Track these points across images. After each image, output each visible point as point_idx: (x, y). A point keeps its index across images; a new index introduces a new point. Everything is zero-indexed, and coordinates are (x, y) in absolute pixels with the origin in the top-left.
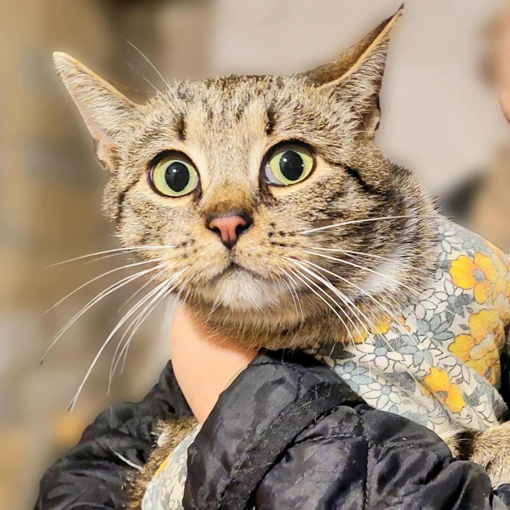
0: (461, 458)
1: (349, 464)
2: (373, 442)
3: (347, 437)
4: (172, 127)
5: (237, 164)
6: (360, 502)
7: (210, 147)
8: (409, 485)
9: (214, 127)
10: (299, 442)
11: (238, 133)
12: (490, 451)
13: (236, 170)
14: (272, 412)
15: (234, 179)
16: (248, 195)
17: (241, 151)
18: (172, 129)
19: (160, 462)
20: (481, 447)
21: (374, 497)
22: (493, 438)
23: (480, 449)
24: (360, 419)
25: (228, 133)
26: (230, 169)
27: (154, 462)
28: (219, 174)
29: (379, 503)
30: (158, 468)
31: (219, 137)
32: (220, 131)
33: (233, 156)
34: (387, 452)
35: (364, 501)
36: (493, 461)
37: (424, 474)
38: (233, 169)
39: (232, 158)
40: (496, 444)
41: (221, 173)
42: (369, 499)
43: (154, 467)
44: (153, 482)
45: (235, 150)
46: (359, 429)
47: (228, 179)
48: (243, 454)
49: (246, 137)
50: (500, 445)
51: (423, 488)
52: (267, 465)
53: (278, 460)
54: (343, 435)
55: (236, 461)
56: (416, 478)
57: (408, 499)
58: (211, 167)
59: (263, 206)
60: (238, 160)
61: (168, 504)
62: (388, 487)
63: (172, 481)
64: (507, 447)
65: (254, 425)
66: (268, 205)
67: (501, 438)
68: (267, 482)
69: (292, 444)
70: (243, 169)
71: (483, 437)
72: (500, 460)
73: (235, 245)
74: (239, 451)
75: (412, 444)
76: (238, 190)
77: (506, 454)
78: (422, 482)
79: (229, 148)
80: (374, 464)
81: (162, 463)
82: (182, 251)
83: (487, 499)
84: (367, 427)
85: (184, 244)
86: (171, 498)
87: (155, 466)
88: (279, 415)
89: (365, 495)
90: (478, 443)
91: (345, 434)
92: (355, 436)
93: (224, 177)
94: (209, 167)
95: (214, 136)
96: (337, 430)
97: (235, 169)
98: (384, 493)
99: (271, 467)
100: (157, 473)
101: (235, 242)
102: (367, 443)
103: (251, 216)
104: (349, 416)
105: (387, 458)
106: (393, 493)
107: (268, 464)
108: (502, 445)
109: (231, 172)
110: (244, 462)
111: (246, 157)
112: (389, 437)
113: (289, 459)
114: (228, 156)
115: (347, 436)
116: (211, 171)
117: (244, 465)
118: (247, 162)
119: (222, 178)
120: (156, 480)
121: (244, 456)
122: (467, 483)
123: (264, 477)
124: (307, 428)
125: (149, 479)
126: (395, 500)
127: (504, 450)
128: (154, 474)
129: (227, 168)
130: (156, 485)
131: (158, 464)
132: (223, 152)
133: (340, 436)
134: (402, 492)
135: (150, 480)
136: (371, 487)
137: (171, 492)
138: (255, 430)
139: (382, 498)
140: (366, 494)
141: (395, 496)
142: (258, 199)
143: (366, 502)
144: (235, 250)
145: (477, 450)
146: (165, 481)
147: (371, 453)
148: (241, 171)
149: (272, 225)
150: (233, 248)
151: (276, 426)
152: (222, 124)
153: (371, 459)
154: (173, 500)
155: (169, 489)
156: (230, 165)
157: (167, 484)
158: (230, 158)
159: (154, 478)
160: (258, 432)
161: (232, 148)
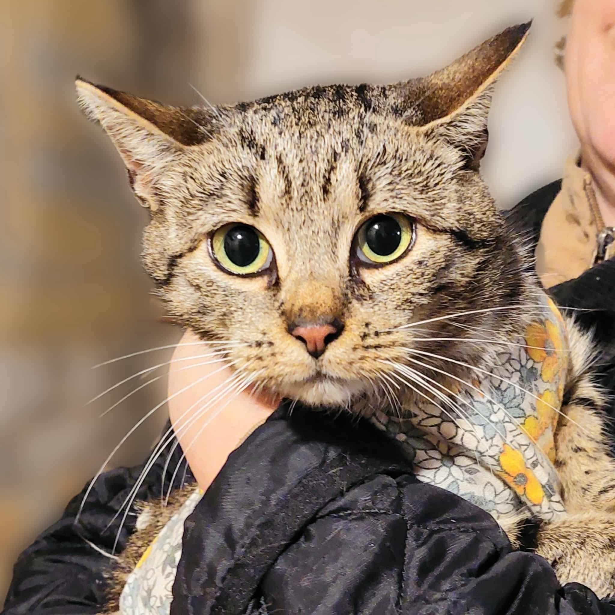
0: (522, 549)
1: (382, 546)
2: (414, 521)
3: (382, 513)
4: (241, 197)
5: (324, 251)
6: (393, 595)
7: (288, 230)
8: (456, 578)
9: (293, 205)
10: (322, 517)
11: (326, 213)
12: (557, 546)
13: (323, 259)
14: (291, 479)
15: (321, 271)
16: (338, 292)
17: (329, 234)
18: (240, 200)
19: (143, 548)
20: (547, 540)
21: (411, 590)
22: (563, 530)
23: (546, 541)
24: (400, 493)
25: (312, 211)
26: (316, 257)
27: (136, 548)
28: (302, 263)
29: (418, 599)
30: (140, 555)
31: (300, 218)
32: (302, 209)
33: (319, 242)
34: (430, 536)
35: (399, 596)
36: (559, 559)
37: (475, 564)
38: (320, 258)
39: (317, 244)
40: (565, 537)
41: (303, 263)
42: (405, 592)
43: (135, 555)
44: (135, 574)
45: (321, 234)
46: (397, 505)
47: (313, 271)
48: (253, 530)
49: (336, 218)
50: (569, 539)
51: (474, 582)
52: (281, 545)
53: (295, 539)
54: (377, 510)
55: (242, 538)
56: (464, 570)
57: (452, 596)
58: (292, 252)
59: (354, 302)
60: (325, 246)
61: (149, 601)
62: (430, 579)
63: (154, 572)
64: (577, 542)
65: (267, 494)
66: (360, 298)
67: (572, 530)
68: (280, 565)
69: (313, 520)
70: (331, 256)
71: (551, 527)
72: (568, 558)
73: (323, 355)
74: (248, 526)
75: (463, 527)
76: (326, 286)
77: (575, 551)
78: (472, 574)
79: (313, 232)
80: (414, 549)
81: (145, 550)
82: (255, 351)
83: (552, 601)
84: (407, 502)
85: (259, 344)
86: (153, 593)
87: (136, 553)
88: (300, 482)
89: (400, 588)
90: (544, 534)
91: (379, 509)
92: (391, 512)
93: (308, 268)
94: (288, 251)
95: (293, 216)
96: (370, 504)
97: (322, 257)
98: (425, 586)
99: (286, 548)
100: (140, 563)
101: (323, 352)
102: (406, 522)
103: (343, 320)
104: (386, 486)
105: (431, 543)
106: (435, 586)
107: (283, 543)
108: (572, 540)
109: (317, 261)
110: (253, 539)
111: (334, 241)
112: (434, 518)
113: (308, 538)
114: (313, 242)
115: (382, 511)
116: (290, 257)
117: (253, 543)
118: (335, 245)
119: (306, 269)
120: (138, 571)
121: (254, 531)
122: (528, 579)
123: (276, 560)
124: (333, 500)
125: (128, 569)
126: (438, 596)
127: (574, 546)
128: (135, 564)
129: (311, 256)
130: (137, 577)
131: (140, 551)
132: (307, 237)
133: (373, 511)
134: (446, 586)
135: (130, 572)
136: (408, 579)
137: (154, 586)
138: (268, 500)
139: (422, 592)
140: (402, 587)
141: (438, 591)
142: (349, 292)
143: (402, 596)
144: (322, 360)
145: (543, 544)
146: (147, 572)
147: (411, 535)
148: (329, 258)
149: (367, 325)
150: (321, 358)
151: (295, 496)
152: (303, 200)
153: (411, 542)
154: (155, 596)
155: (151, 582)
156: (315, 253)
157: (148, 577)
158: (316, 245)
159: (136, 570)
160: (273, 502)
161: (318, 232)
